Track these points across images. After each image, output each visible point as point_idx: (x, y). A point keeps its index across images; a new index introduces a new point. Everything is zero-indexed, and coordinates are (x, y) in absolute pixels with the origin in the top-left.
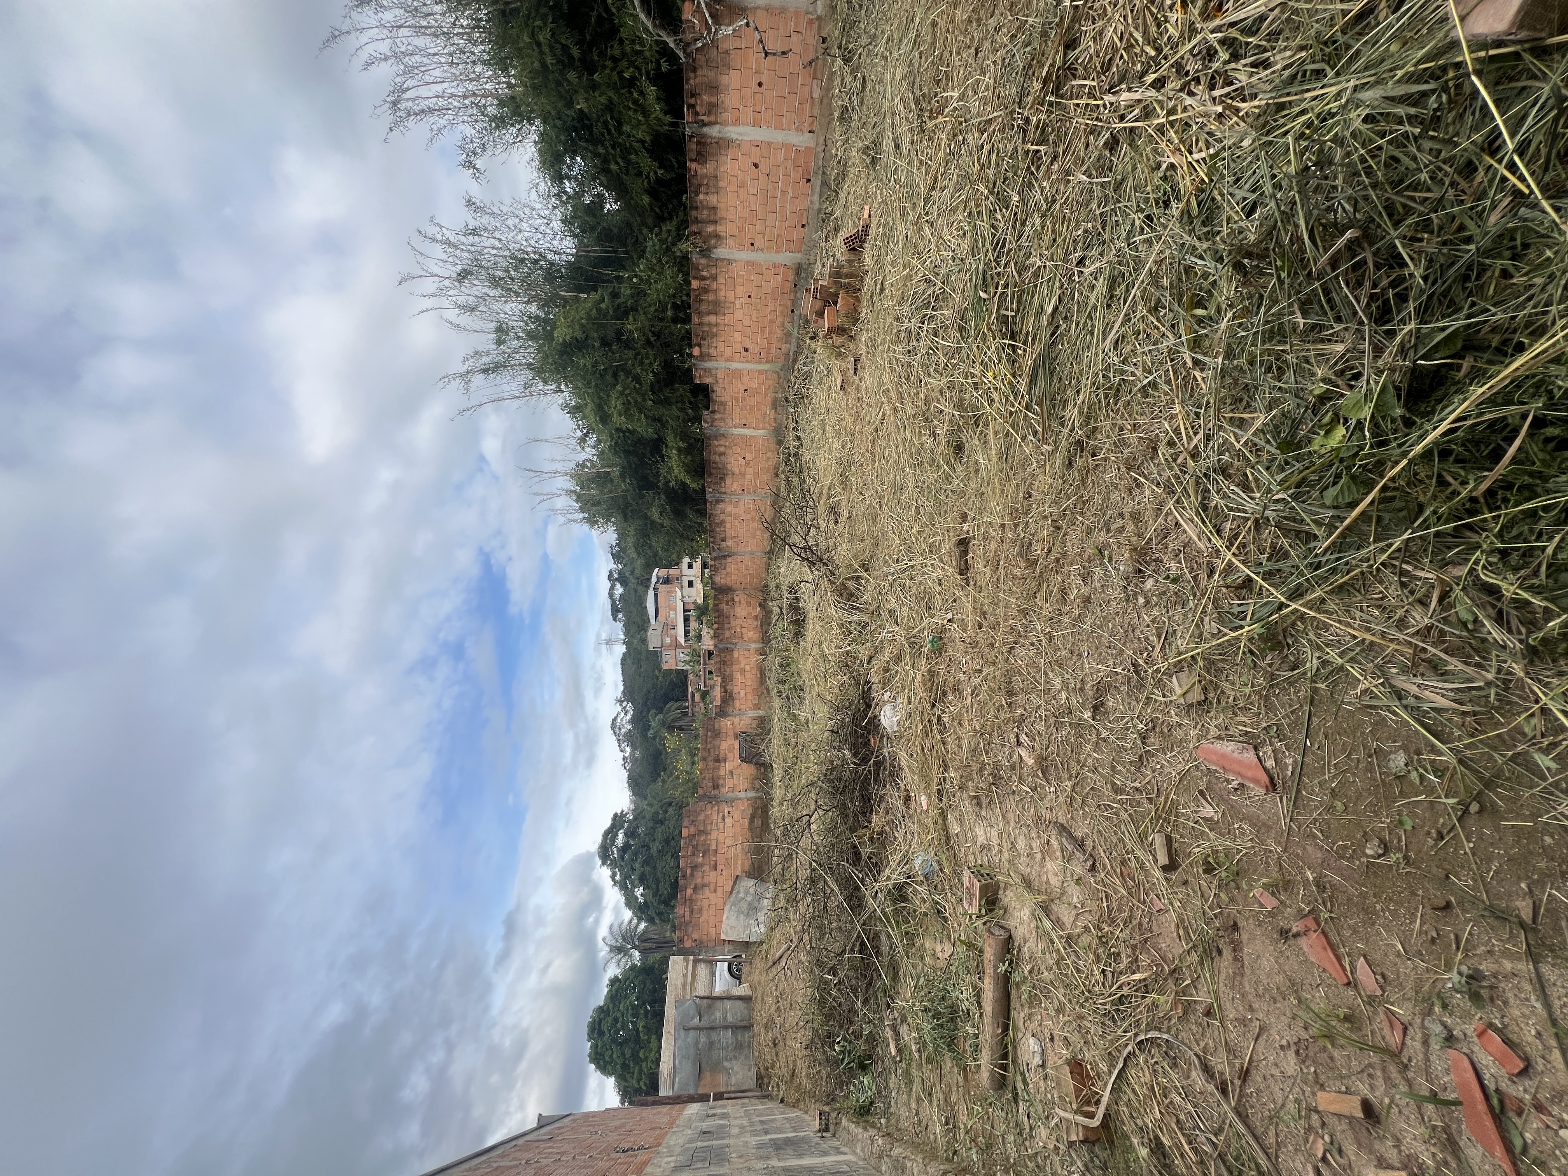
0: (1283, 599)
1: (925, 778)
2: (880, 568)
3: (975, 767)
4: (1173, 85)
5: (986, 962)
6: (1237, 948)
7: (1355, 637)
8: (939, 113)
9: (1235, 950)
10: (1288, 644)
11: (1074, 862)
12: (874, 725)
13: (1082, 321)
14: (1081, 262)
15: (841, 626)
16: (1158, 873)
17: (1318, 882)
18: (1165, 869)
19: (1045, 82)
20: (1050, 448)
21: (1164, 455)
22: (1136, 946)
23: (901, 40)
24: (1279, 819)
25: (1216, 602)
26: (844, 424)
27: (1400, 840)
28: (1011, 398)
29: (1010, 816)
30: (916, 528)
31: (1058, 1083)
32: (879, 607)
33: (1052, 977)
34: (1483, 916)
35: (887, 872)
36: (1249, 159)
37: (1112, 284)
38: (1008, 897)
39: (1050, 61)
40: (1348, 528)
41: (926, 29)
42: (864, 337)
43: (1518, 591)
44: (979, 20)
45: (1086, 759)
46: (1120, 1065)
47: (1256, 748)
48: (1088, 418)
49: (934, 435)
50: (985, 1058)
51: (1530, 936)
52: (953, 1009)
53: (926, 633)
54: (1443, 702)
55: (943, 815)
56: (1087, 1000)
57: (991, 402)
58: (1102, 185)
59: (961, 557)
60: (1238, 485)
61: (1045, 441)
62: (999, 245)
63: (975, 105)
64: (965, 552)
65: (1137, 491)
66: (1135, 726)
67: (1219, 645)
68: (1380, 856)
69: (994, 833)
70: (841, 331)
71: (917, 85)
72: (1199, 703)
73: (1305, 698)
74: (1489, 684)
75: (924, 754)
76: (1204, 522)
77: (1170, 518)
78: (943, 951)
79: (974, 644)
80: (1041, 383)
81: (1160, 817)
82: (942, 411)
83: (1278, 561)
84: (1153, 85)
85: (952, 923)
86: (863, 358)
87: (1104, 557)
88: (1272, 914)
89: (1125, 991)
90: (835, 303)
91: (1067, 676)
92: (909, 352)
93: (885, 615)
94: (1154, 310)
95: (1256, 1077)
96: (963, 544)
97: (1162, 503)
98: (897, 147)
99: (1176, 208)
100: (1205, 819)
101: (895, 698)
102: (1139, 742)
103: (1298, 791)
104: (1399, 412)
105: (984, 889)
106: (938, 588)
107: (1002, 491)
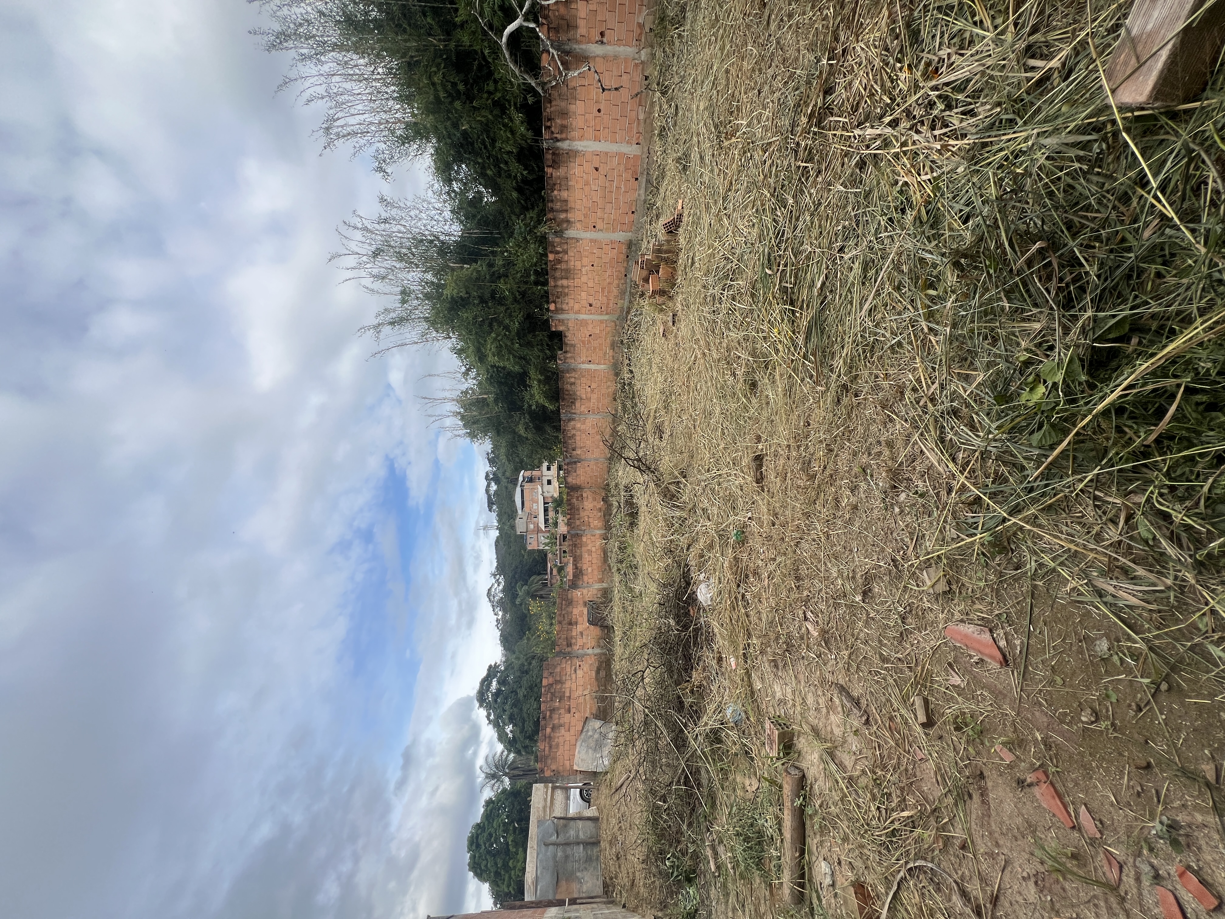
0: (1005, 515)
1: (733, 642)
2: (695, 476)
3: (772, 636)
4: (905, 124)
5: (785, 796)
6: (983, 793)
7: (1063, 547)
8: (732, 136)
9: (982, 795)
10: (1012, 549)
11: (853, 717)
12: (693, 599)
13: (844, 294)
14: (841, 250)
15: (665, 520)
16: (919, 729)
17: (1045, 741)
18: (924, 725)
19: (811, 117)
20: (823, 389)
21: (909, 398)
22: (904, 788)
23: (703, 82)
24: (1012, 689)
25: (954, 513)
26: (666, 362)
27: (1107, 710)
28: (792, 349)
29: (801, 677)
30: (722, 446)
31: (845, 902)
32: (695, 505)
33: (838, 810)
34: (1176, 776)
35: (705, 719)
36: (963, 181)
37: (865, 268)
38: (801, 743)
39: (813, 102)
40: (1051, 463)
41: (721, 75)
42: (680, 298)
43: (1185, 518)
44: (760, 70)
45: (859, 633)
46: (895, 888)
47: (991, 631)
48: (851, 368)
49: (734, 375)
50: (786, 877)
51: (1214, 794)
52: (760, 834)
53: (731, 528)
54: (1134, 601)
55: (748, 674)
56: (866, 832)
57: (777, 351)
58: (855, 194)
59: (757, 469)
60: (965, 426)
61: (817, 383)
62: (779, 235)
63: (759, 132)
64: (760, 466)
65: (889, 425)
66: (896, 609)
67: (959, 547)
68: (1092, 723)
69: (789, 690)
70: (662, 293)
71: (716, 115)
72: (945, 593)
73: (1028, 592)
74: (1169, 588)
75: (732, 624)
76: (942, 452)
77: (916, 447)
78: (750, 785)
79: (769, 538)
80: (814, 339)
81: (918, 683)
82: (739, 357)
83: (1000, 484)
84: (890, 124)
85: (757, 762)
86: (679, 313)
87: (867, 474)
88: (1010, 766)
89: (896, 825)
90: (658, 272)
91: (841, 567)
92: (714, 311)
93: (699, 512)
94: (898, 288)
95: (1004, 902)
96: (759, 459)
97: (909, 436)
98: (702, 158)
99: (910, 216)
100: (953, 686)
101: (708, 578)
102: (900, 622)
103: (1026, 667)
104: (1084, 378)
105: (782, 736)
106: (740, 493)
107: (788, 420)
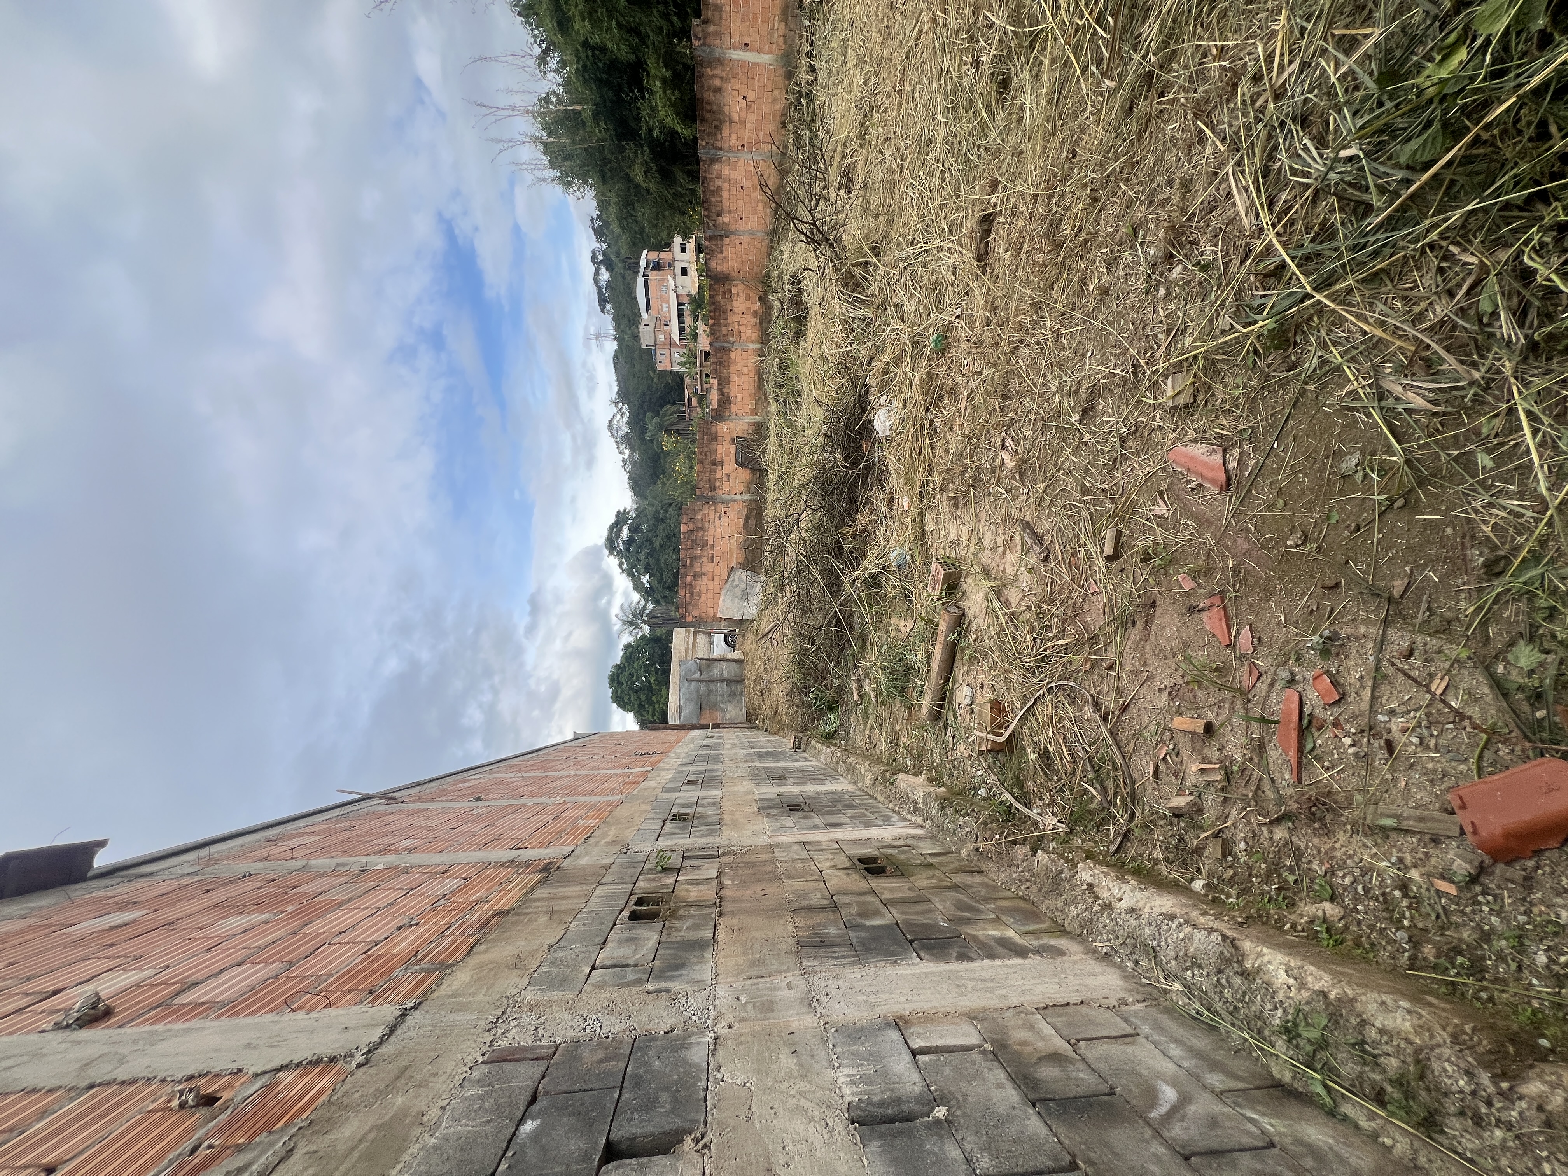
0: (1308, 289)
1: (910, 481)
2: (893, 253)
3: (958, 469)
5: (939, 632)
6: (1148, 620)
7: (1365, 333)
9: (1147, 622)
10: (1296, 343)
11: (1031, 555)
12: (867, 429)
15: (843, 322)
16: (1101, 563)
17: (1236, 571)
18: (1109, 559)
20: (1112, 85)
21: (1243, 94)
22: (1066, 620)
24: (1222, 517)
25: (1238, 296)
26: (870, 45)
27: (1321, 533)
28: (1082, 3)
29: (983, 516)
30: (939, 200)
31: (980, 715)
32: (885, 300)
33: (992, 643)
34: (1362, 593)
35: (865, 564)
38: (968, 584)
40: (1412, 197)
43: (1553, 277)
45: (1063, 463)
46: (1031, 703)
47: (1225, 451)
48: (1170, 36)
50: (927, 700)
51: (1391, 608)
52: (908, 668)
53: (931, 331)
54: (1419, 402)
55: (922, 514)
56: (1016, 659)
59: (982, 238)
60: (1312, 140)
64: (988, 232)
65: (1197, 149)
66: (1118, 430)
67: (1225, 342)
68: (1297, 546)
69: (965, 530)
72: (1186, 406)
73: (1291, 399)
74: (1472, 383)
75: (912, 458)
76: (1258, 191)
77: (1224, 186)
78: (905, 626)
79: (978, 344)
81: (1117, 515)
82: (992, 24)
83: (1322, 242)
85: (916, 604)
87: (1136, 237)
88: (1188, 594)
89: (1049, 653)
91: (1065, 378)
93: (891, 309)
95: (1133, 710)
96: (987, 220)
97: (1222, 165)
100: (1156, 516)
101: (890, 402)
102: (1118, 446)
103: (1249, 491)
104: (1540, 25)
105: (947, 577)
106: (951, 278)
107: (1044, 148)
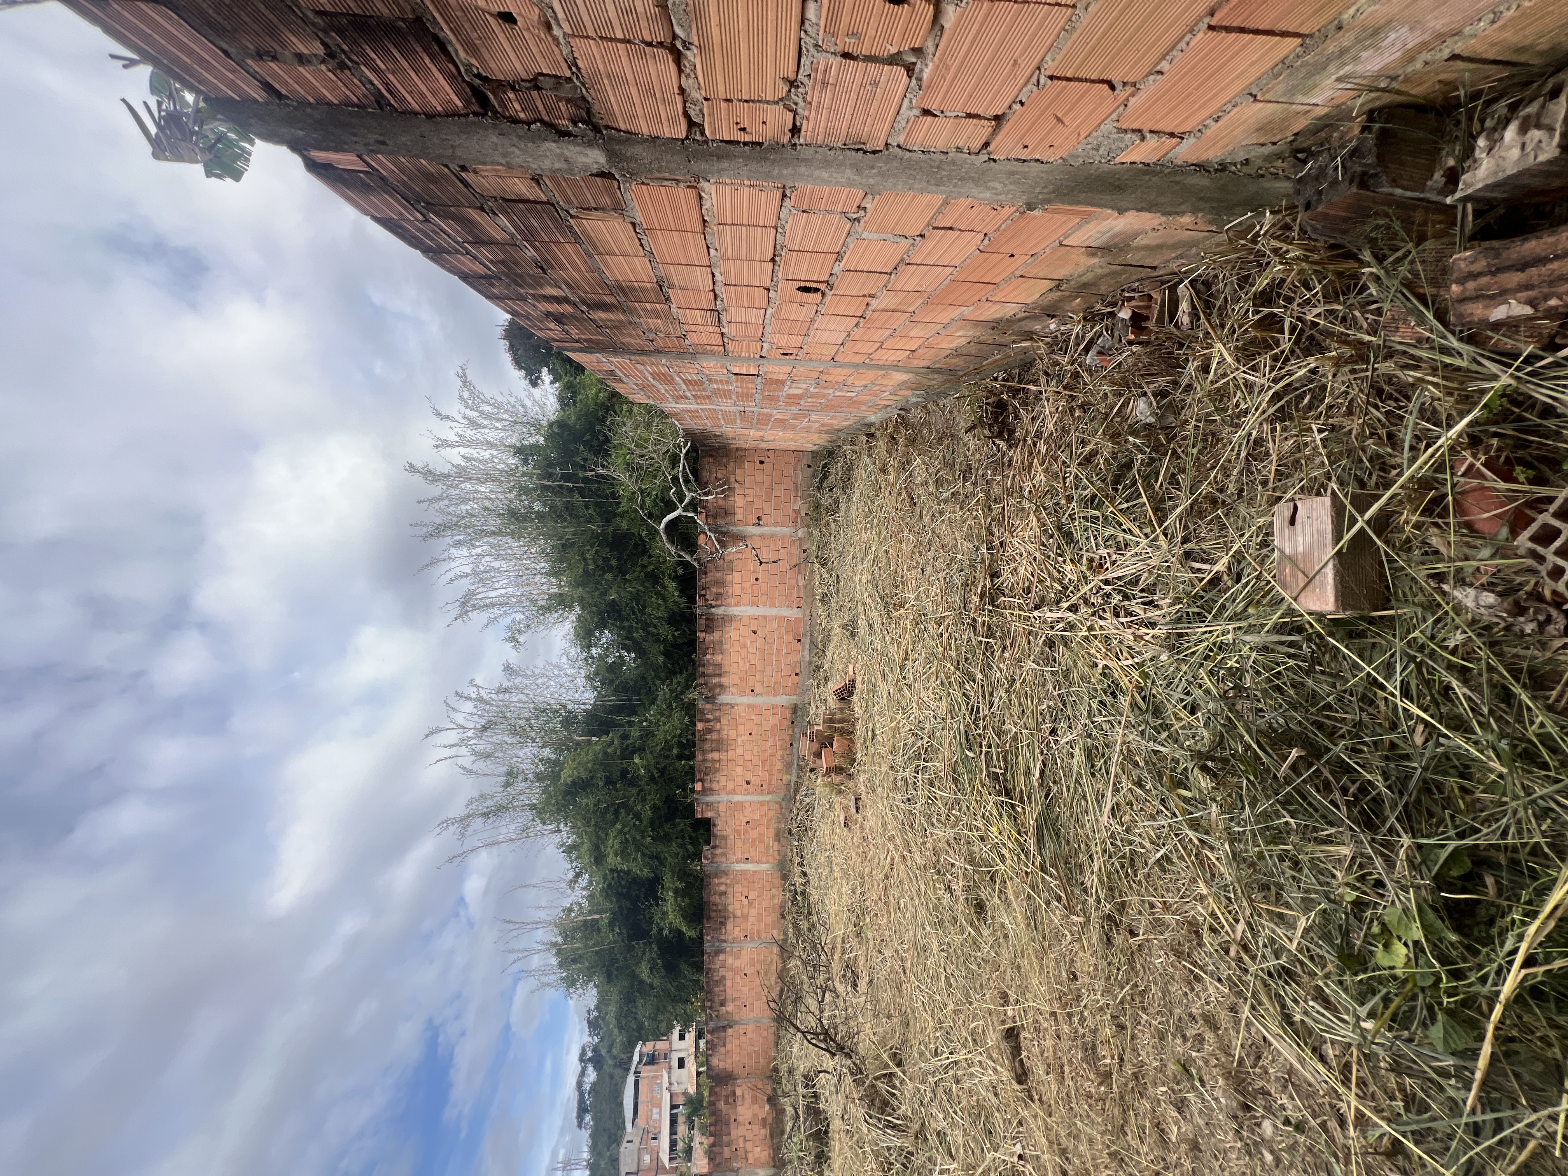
2: (917, 1064)
4: (1084, 610)
8: (900, 606)
13: (1072, 786)
14: (1053, 732)
15: (877, 1154)
19: (982, 596)
20: (1081, 919)
21: (1211, 945)
23: (863, 559)
25: (1368, 1168)
26: (852, 863)
28: (1023, 857)
30: (951, 1007)
32: (923, 1125)
36: (1172, 669)
37: (1090, 754)
39: (981, 584)
40: (1485, 1084)
41: (881, 554)
42: (862, 778)
44: (920, 552)
48: (1111, 889)
49: (949, 889)
57: (1003, 858)
58: (1053, 673)
59: (1013, 1056)
60: (1316, 1001)
61: (1070, 909)
62: (974, 711)
63: (929, 607)
64: (1016, 1050)
65: (1198, 987)
70: (839, 770)
71: (880, 587)
76: (1296, 1042)
77: (1253, 1030)
80: (1049, 844)
82: (953, 865)
83: (1420, 1114)
84: (1069, 609)
86: (863, 796)
87: (1192, 1077)
90: (832, 745)
92: (909, 800)
93: (933, 1139)
94: (1139, 784)
96: (1012, 1035)
97: (1235, 1009)
98: (870, 626)
99: (1124, 702)
104: (1454, 938)
106: (994, 1100)
107: (1041, 968)
